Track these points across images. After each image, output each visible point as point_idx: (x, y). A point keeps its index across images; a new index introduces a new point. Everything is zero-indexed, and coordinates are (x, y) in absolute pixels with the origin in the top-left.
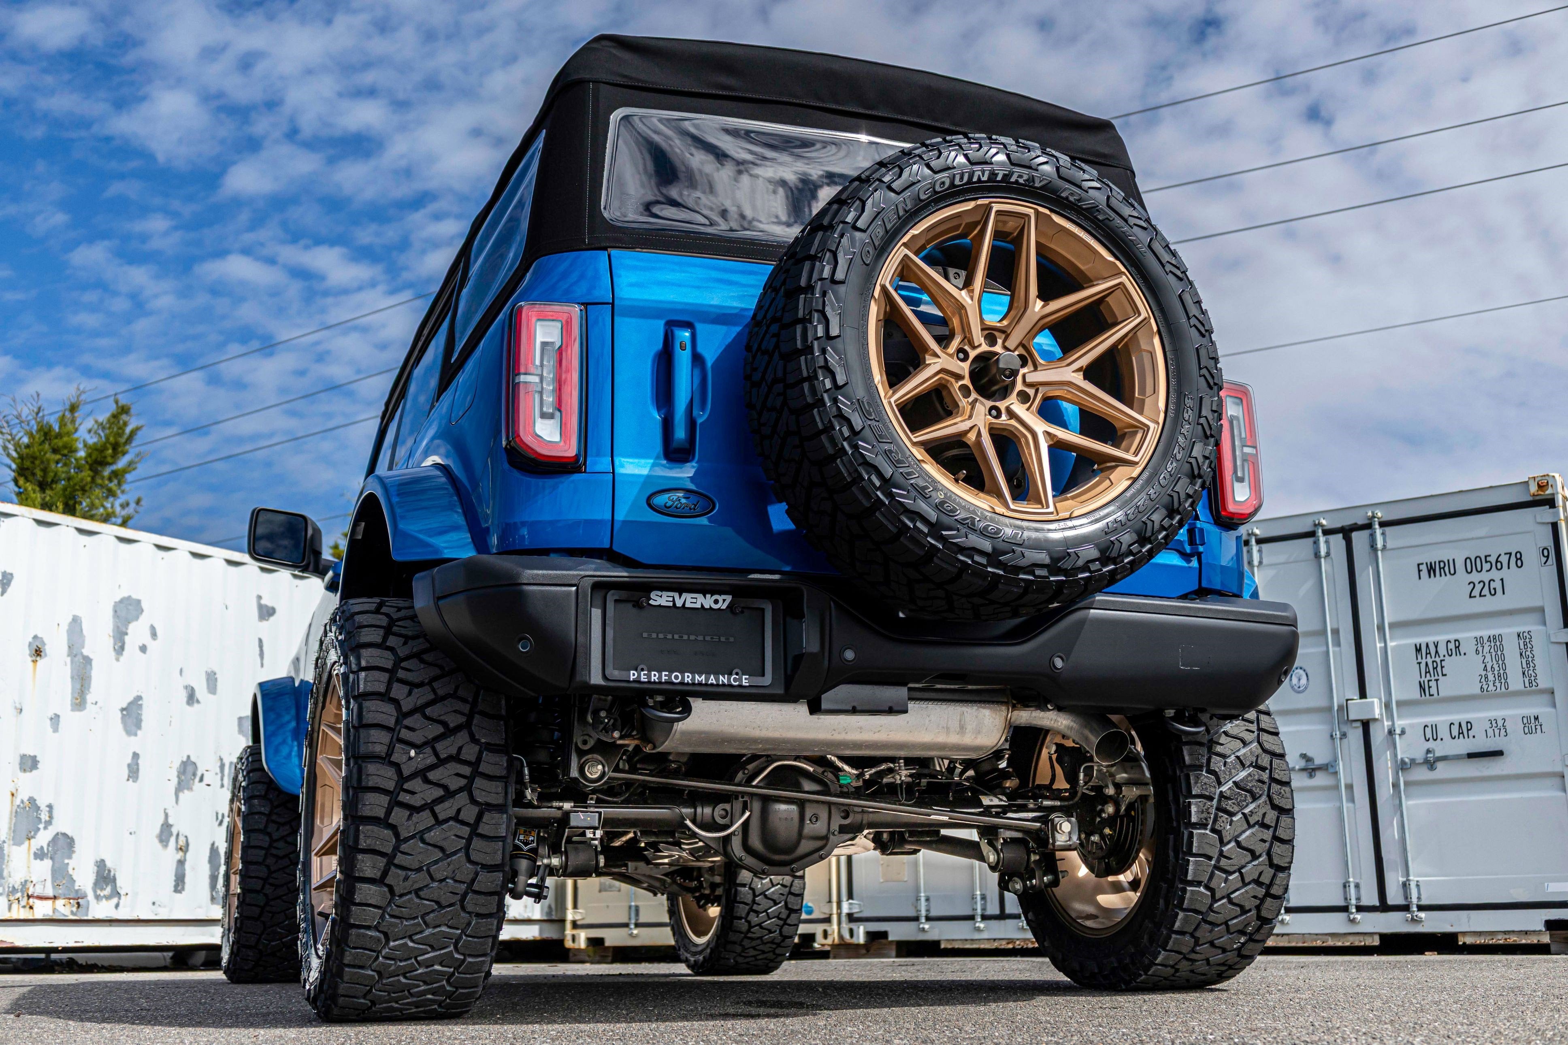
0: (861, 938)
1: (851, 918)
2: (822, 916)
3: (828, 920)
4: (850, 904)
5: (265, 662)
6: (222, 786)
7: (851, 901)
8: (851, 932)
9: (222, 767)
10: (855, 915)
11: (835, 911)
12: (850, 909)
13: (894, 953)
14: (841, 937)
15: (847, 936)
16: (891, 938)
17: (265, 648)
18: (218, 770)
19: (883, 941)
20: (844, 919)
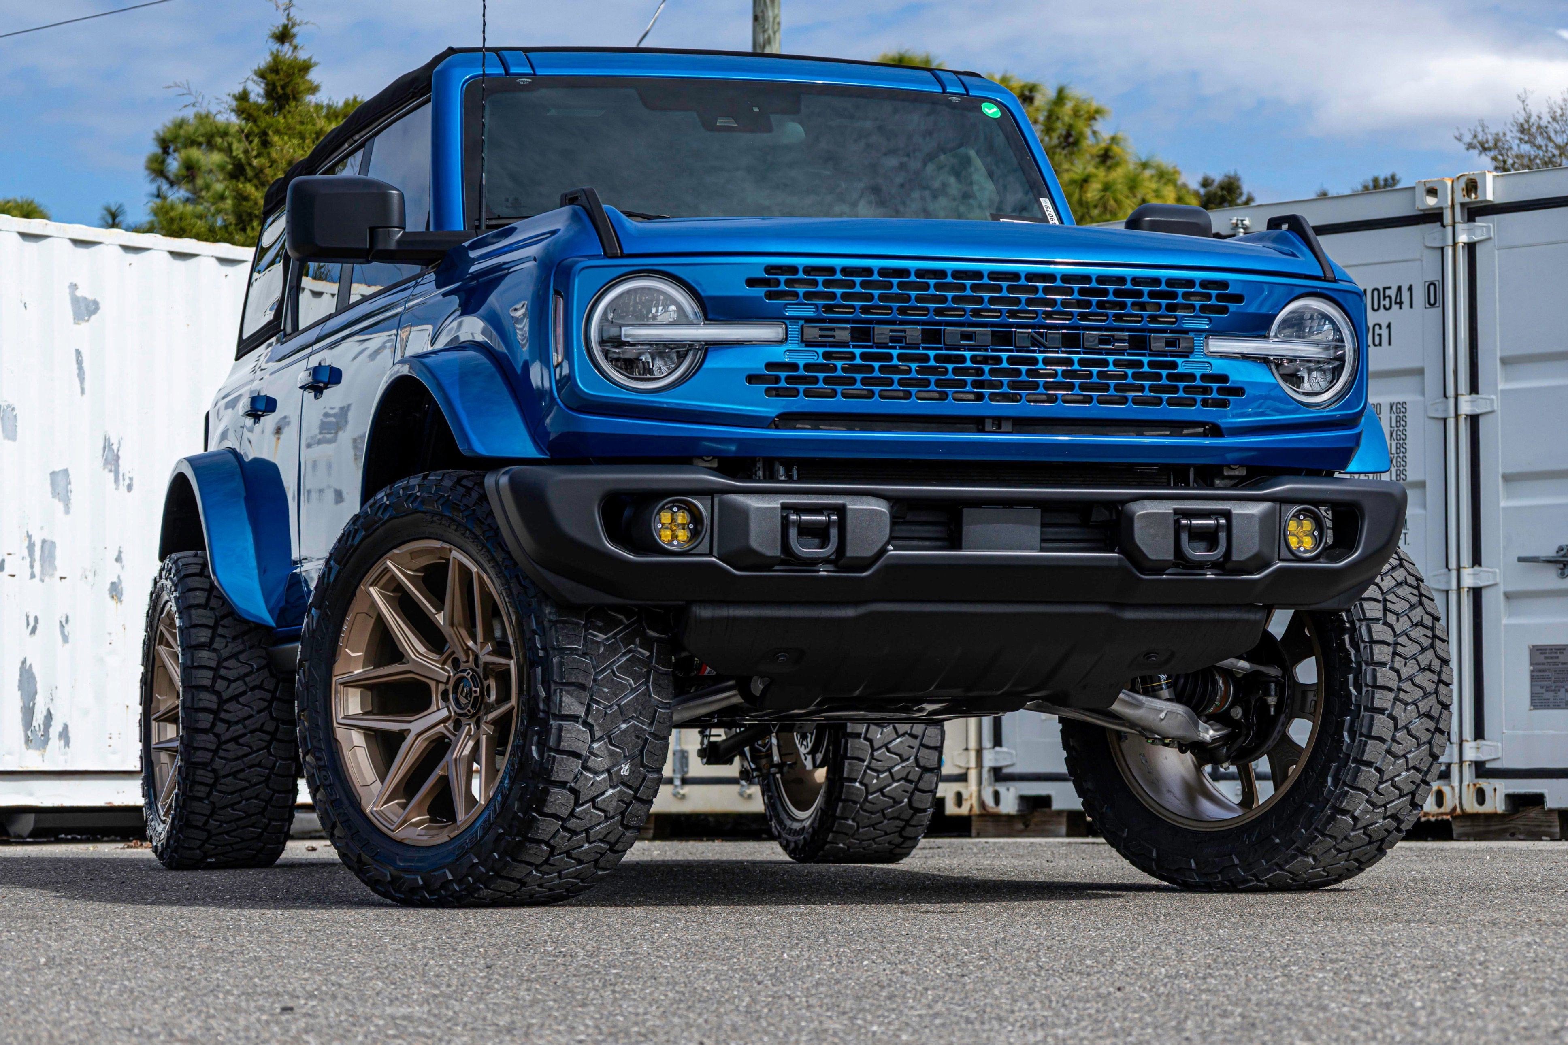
0: (1009, 805)
1: (999, 775)
2: (956, 771)
3: (962, 778)
4: (997, 753)
5: (87, 385)
6: (33, 576)
7: (997, 749)
8: (997, 796)
9: (31, 547)
10: (1005, 771)
11: (973, 763)
12: (996, 760)
13: (1063, 829)
14: (982, 804)
15: (989, 801)
16: (1056, 806)
17: (86, 365)
18: (25, 553)
19: (1046, 810)
20: (985, 775)
